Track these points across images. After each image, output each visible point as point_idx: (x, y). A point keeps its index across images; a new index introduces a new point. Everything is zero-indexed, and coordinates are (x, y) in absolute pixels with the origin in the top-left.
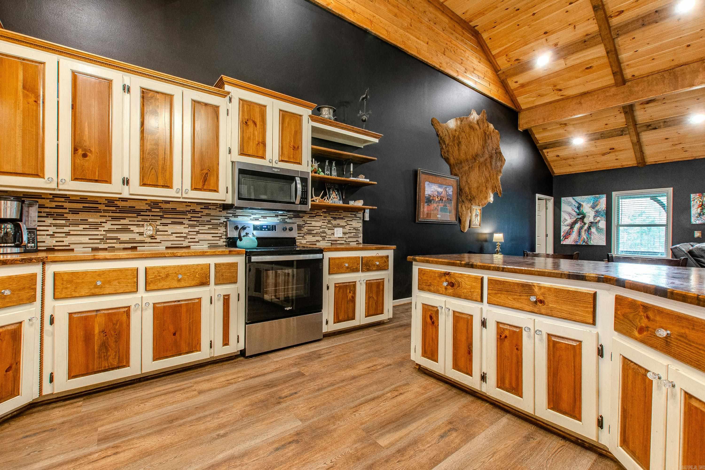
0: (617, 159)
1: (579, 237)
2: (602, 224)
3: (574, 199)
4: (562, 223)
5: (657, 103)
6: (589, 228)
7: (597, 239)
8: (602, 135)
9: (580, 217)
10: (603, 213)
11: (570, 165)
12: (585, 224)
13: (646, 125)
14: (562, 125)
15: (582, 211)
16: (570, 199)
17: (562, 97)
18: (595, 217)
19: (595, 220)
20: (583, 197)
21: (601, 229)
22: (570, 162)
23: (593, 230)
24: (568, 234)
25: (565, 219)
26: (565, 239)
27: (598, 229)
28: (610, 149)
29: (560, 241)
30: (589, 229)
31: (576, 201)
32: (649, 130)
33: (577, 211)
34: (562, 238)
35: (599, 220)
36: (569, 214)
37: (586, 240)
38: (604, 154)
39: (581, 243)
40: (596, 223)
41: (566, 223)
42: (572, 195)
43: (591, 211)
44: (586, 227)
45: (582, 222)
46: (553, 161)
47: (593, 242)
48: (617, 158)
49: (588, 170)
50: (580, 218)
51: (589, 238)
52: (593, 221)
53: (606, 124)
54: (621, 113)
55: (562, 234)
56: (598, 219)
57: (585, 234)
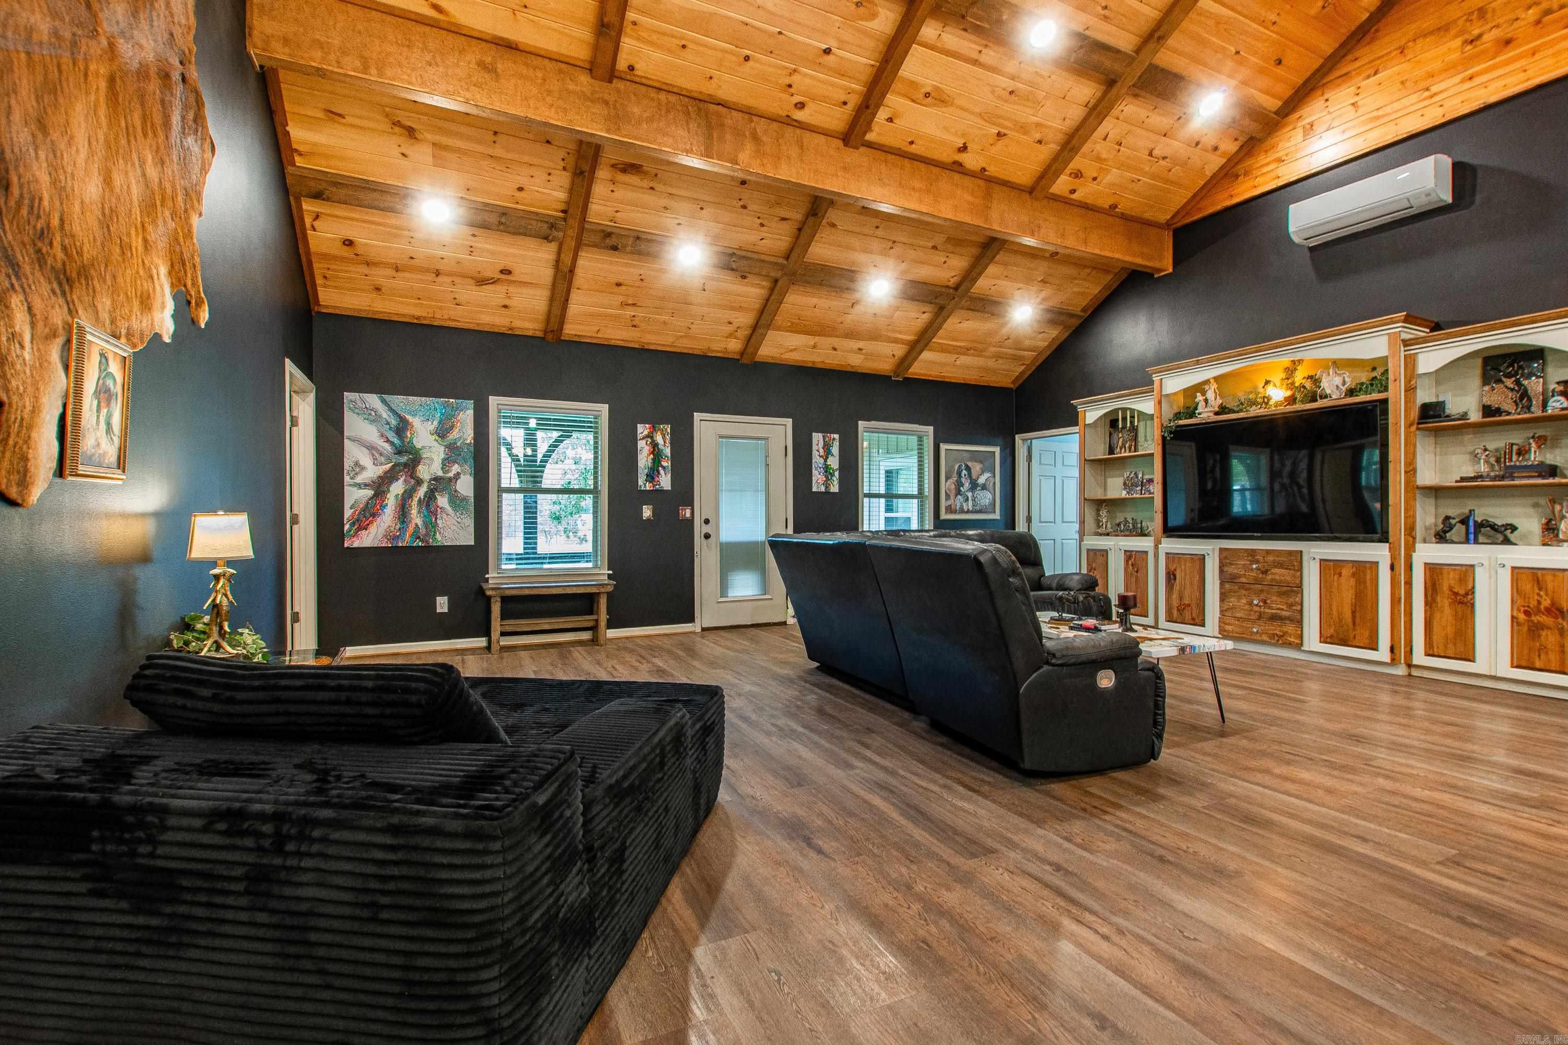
0: (505, 307)
1: (403, 522)
2: (466, 486)
3: (384, 402)
4: (347, 479)
5: (642, 179)
6: (431, 496)
7: (453, 527)
8: (503, 220)
9: (404, 459)
10: (468, 453)
11: (378, 289)
12: (419, 482)
13: (603, 231)
14: (397, 129)
15: (411, 442)
16: (373, 400)
17: (432, 13)
18: (447, 462)
19: (448, 472)
20: (411, 398)
21: (465, 499)
22: (380, 276)
23: (442, 501)
24: (369, 513)
25: (357, 464)
26: (360, 529)
27: (456, 501)
28: (502, 272)
29: (342, 537)
30: (430, 498)
31: (391, 410)
32: (603, 248)
33: (396, 441)
34: (347, 527)
35: (458, 474)
36: (371, 448)
37: (423, 531)
38: (482, 282)
39: (406, 541)
40: (450, 479)
41: (359, 479)
42: (381, 389)
43: (436, 444)
44: (422, 491)
45: (412, 477)
46: (325, 257)
47: (443, 537)
48: (507, 302)
49: (425, 318)
50: (406, 465)
51: (431, 526)
52: (440, 473)
53: (520, 189)
54: (564, 169)
55: (348, 513)
56: (456, 468)
57: (419, 512)
